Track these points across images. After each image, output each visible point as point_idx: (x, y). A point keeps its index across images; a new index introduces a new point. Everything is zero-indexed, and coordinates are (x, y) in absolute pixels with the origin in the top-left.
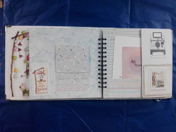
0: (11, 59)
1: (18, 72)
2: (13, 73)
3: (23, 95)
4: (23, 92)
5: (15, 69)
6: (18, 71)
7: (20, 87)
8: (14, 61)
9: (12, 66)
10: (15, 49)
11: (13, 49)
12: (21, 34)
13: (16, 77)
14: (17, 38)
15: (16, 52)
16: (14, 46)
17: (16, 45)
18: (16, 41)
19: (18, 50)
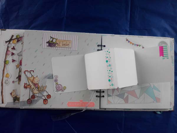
0: (3, 63)
2: (5, 79)
3: (14, 102)
4: (14, 99)
6: (9, 76)
7: (11, 94)
8: (6, 66)
14: (11, 42)
15: (9, 56)
16: (7, 50)
17: (9, 49)
18: (10, 45)
19: (11, 54)
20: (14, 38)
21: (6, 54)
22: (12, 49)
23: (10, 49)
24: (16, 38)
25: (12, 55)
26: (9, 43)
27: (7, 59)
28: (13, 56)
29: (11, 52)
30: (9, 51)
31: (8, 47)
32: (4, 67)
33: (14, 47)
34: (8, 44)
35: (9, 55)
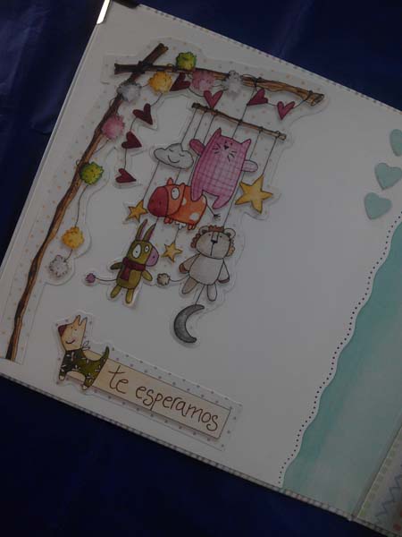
0: (72, 172)
1: (81, 251)
2: (55, 248)
3: (61, 374)
4: (66, 360)
5: (75, 230)
6: (80, 245)
7: (62, 330)
8: (81, 189)
9: (62, 207)
10: (115, 128)
11: (101, 125)
12: (173, 62)
13: (60, 272)
14: (144, 80)
15: (109, 146)
16: (112, 113)
17: (121, 111)
18: (130, 92)
19: (123, 139)
20: (161, 61)
21: (101, 132)
22: (137, 113)
23: (125, 112)
24: (174, 69)
25: (125, 146)
26: (131, 81)
27: (97, 159)
28: (131, 152)
29: (126, 130)
30: (119, 119)
31: (119, 99)
32: (70, 190)
33: (148, 107)
34: (126, 83)
35: (110, 138)
